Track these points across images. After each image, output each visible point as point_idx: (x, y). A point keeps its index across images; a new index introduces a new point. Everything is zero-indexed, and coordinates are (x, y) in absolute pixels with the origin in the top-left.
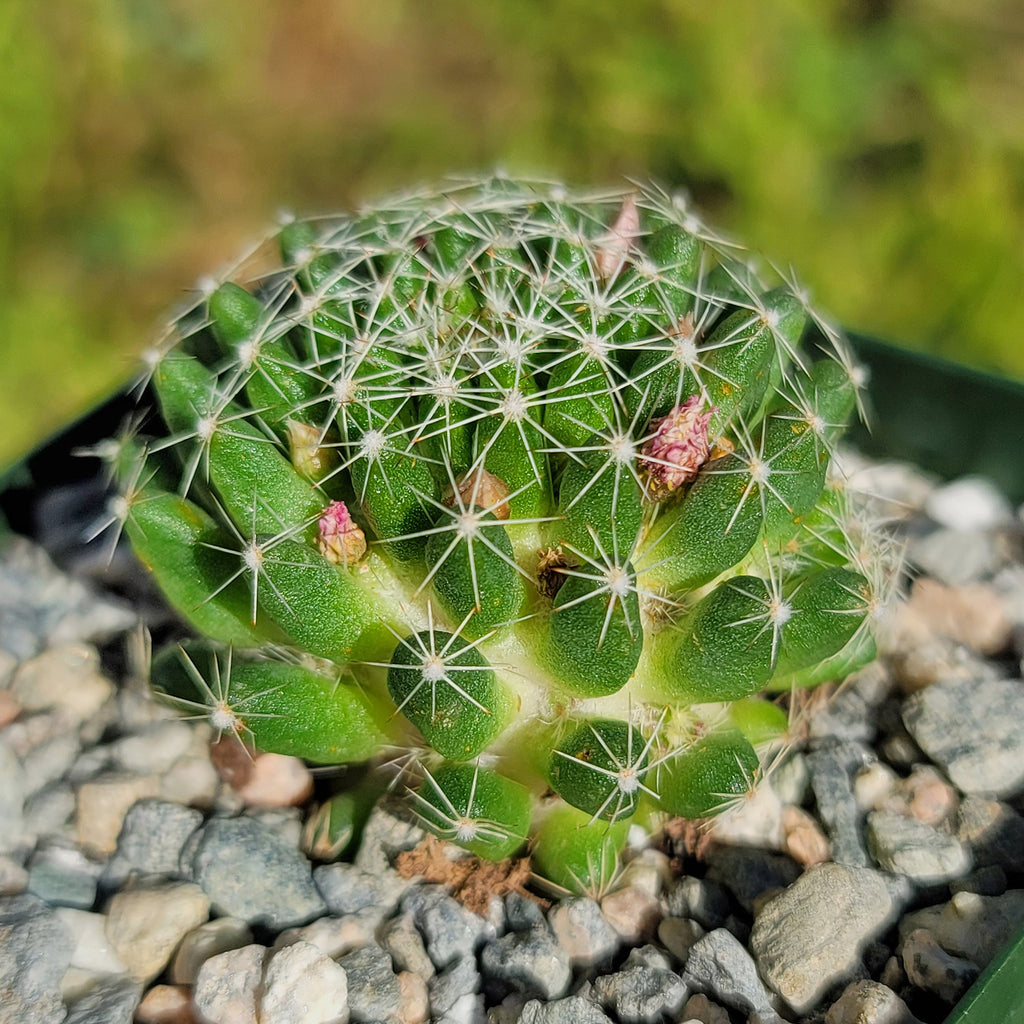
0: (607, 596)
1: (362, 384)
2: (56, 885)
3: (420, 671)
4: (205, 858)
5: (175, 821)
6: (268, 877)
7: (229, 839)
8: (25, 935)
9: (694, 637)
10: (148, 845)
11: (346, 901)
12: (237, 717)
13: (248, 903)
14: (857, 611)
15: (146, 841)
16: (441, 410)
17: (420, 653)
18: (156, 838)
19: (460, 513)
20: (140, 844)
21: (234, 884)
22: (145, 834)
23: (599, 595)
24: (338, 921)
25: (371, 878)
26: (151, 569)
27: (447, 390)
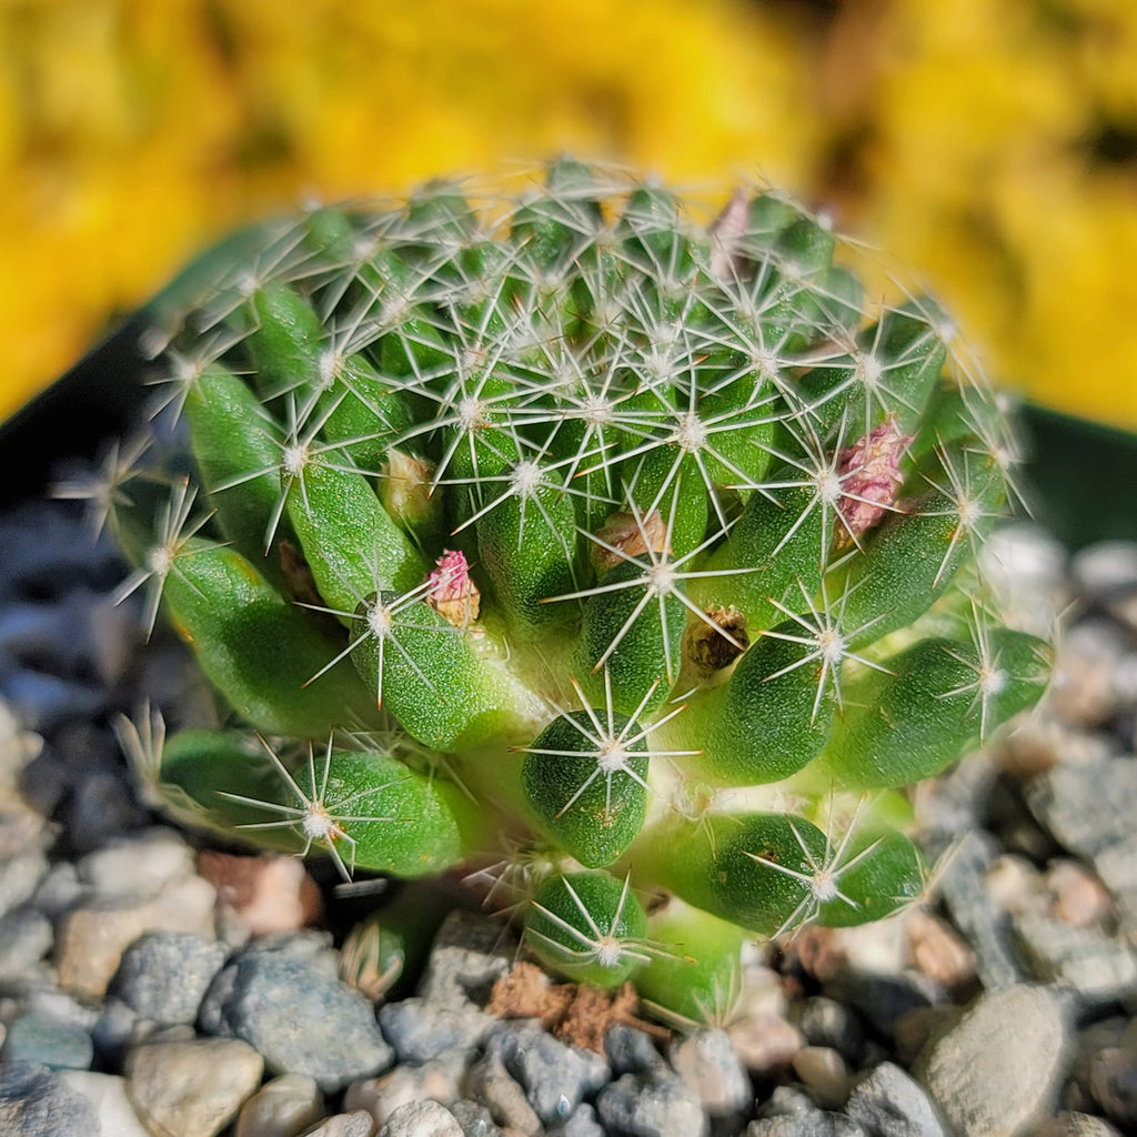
0: (818, 663)
1: (491, 405)
2: (48, 1042)
3: (595, 759)
4: (250, 1001)
5: (199, 956)
6: (327, 1022)
7: (276, 976)
8: (44, 1113)
9: (882, 711)
10: (167, 988)
11: (424, 1045)
12: (334, 822)
13: (308, 1055)
14: (1040, 679)
15: (163, 983)
16: (593, 441)
17: (595, 735)
18: (177, 979)
19: (652, 564)
20: (156, 988)
21: (292, 1032)
22: (162, 975)
23: (812, 662)
24: (421, 1070)
25: (451, 1015)
26: (190, 638)
27: (599, 413)
